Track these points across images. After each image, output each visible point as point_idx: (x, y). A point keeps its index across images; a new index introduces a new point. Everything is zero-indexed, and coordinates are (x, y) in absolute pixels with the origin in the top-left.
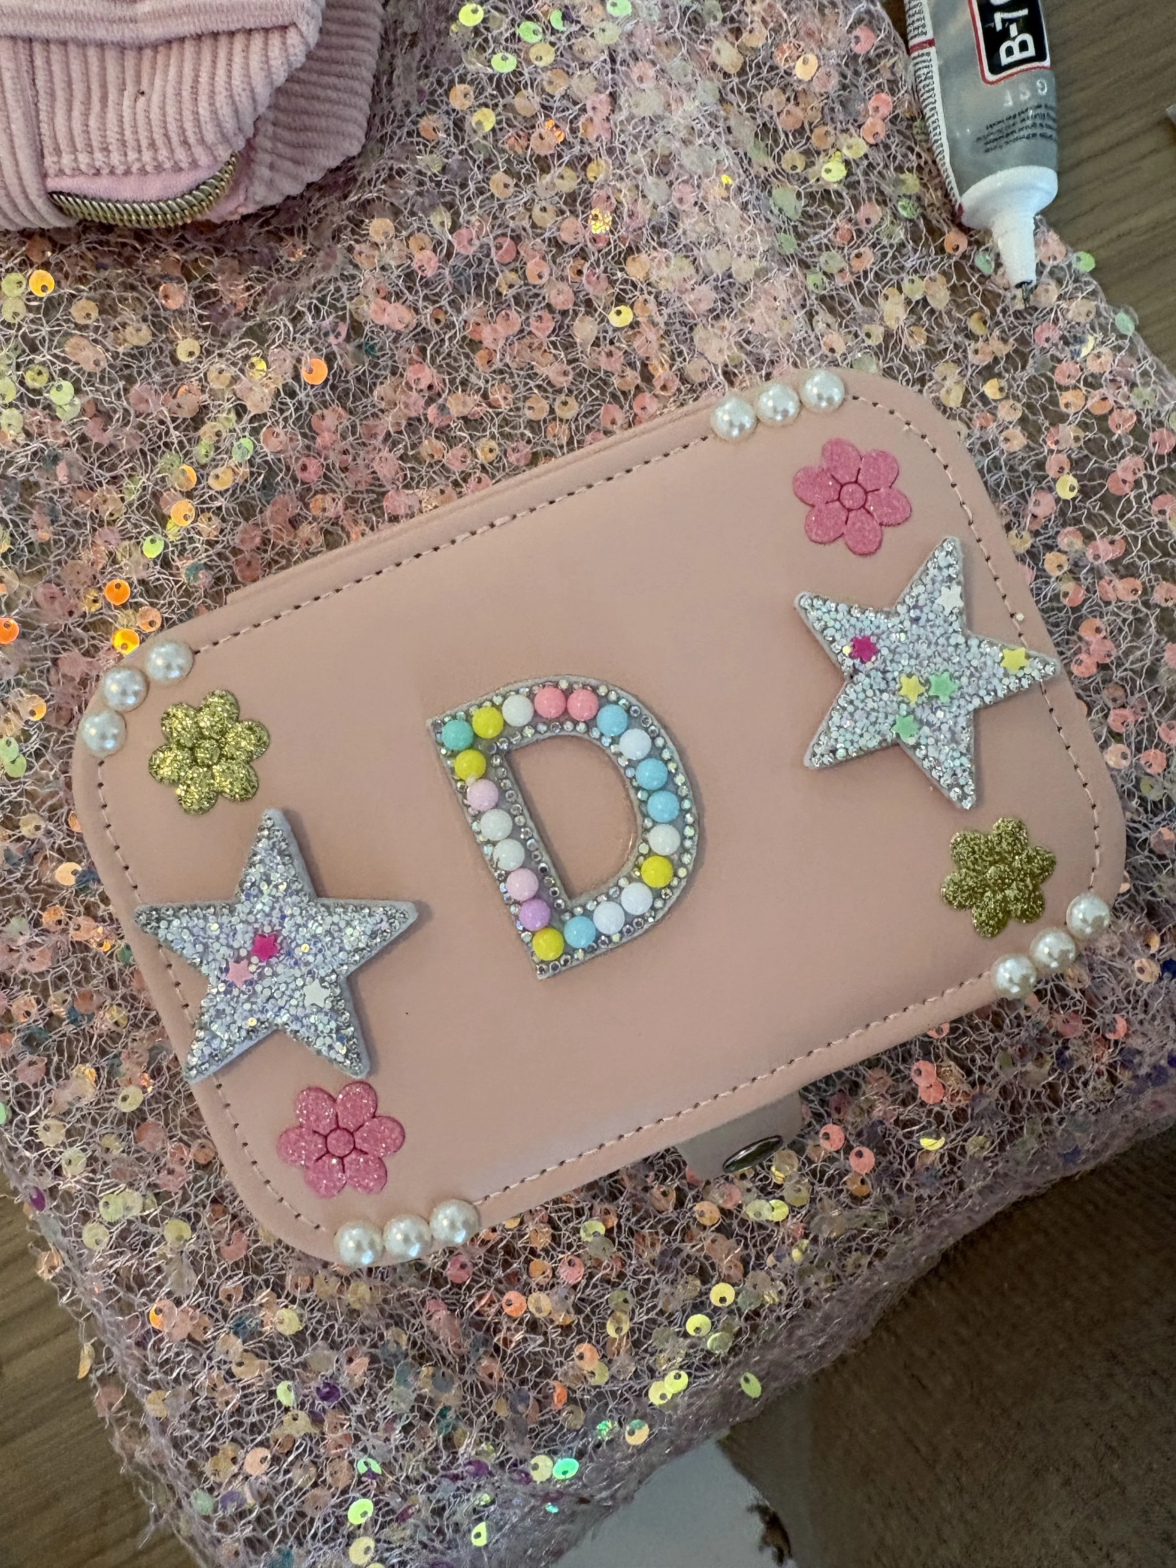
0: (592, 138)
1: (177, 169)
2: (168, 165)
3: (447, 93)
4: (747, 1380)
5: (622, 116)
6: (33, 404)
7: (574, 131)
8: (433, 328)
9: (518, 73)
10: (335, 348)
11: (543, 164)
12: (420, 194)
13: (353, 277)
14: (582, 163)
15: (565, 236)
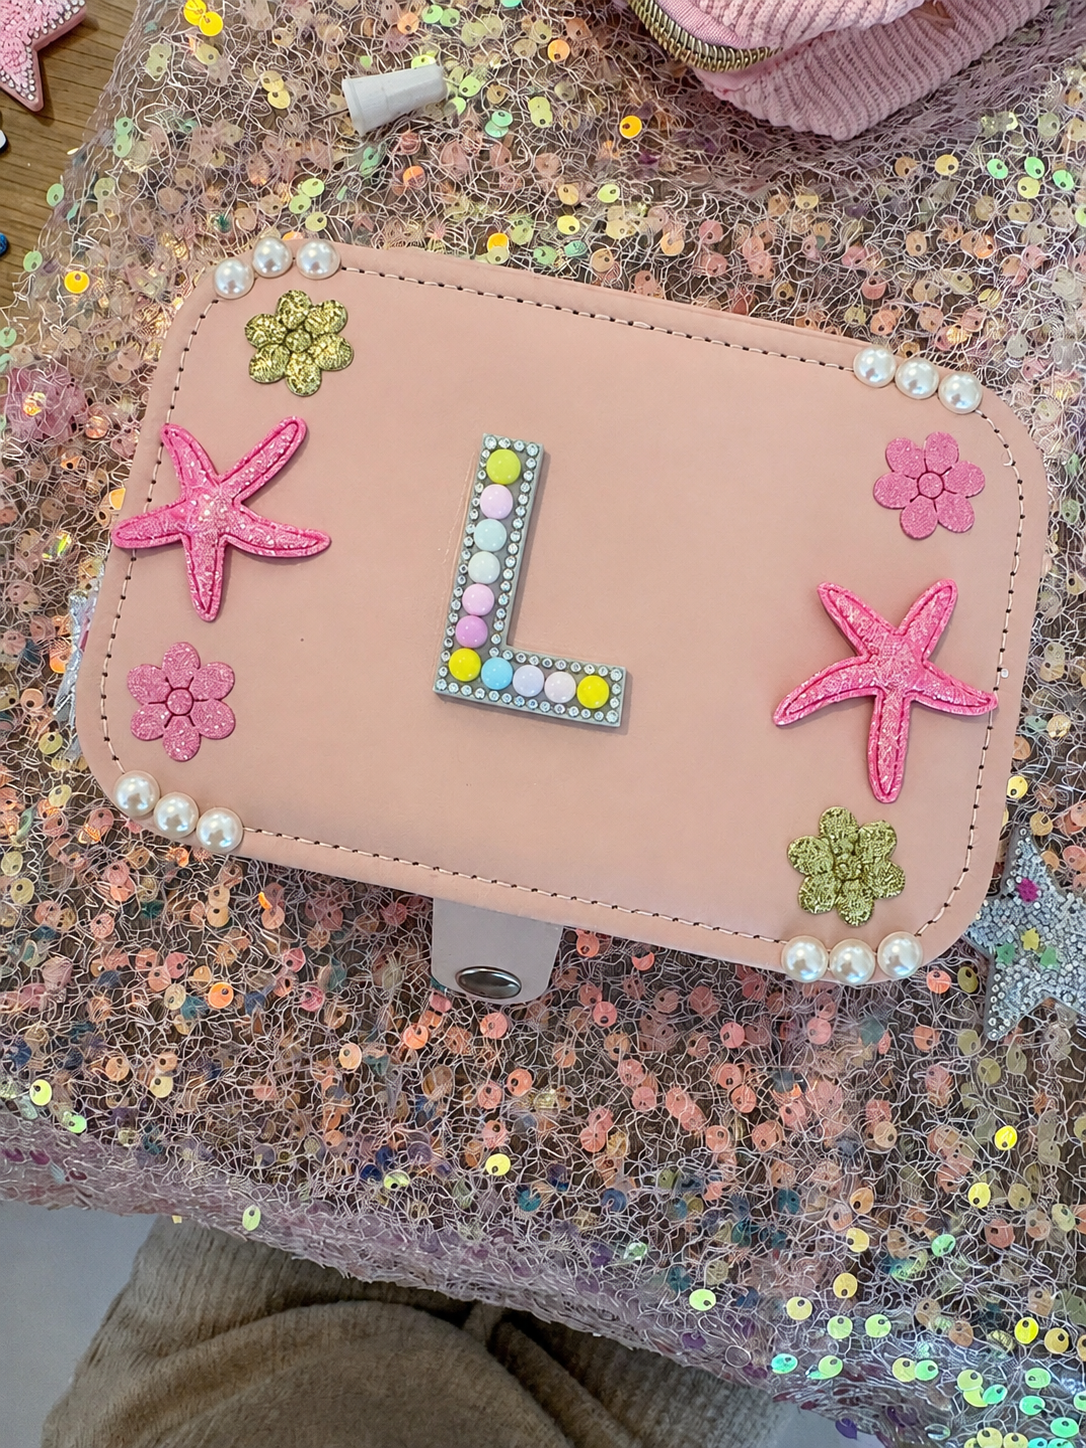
0: (1006, 274)
1: (718, 20)
2: (716, 12)
3: (939, 154)
4: (252, 1213)
5: (1042, 279)
6: (478, 109)
7: (999, 258)
8: (775, 294)
9: (1000, 183)
10: (700, 243)
11: (956, 260)
12: (856, 200)
13: (757, 210)
14: (984, 283)
15: (923, 321)
